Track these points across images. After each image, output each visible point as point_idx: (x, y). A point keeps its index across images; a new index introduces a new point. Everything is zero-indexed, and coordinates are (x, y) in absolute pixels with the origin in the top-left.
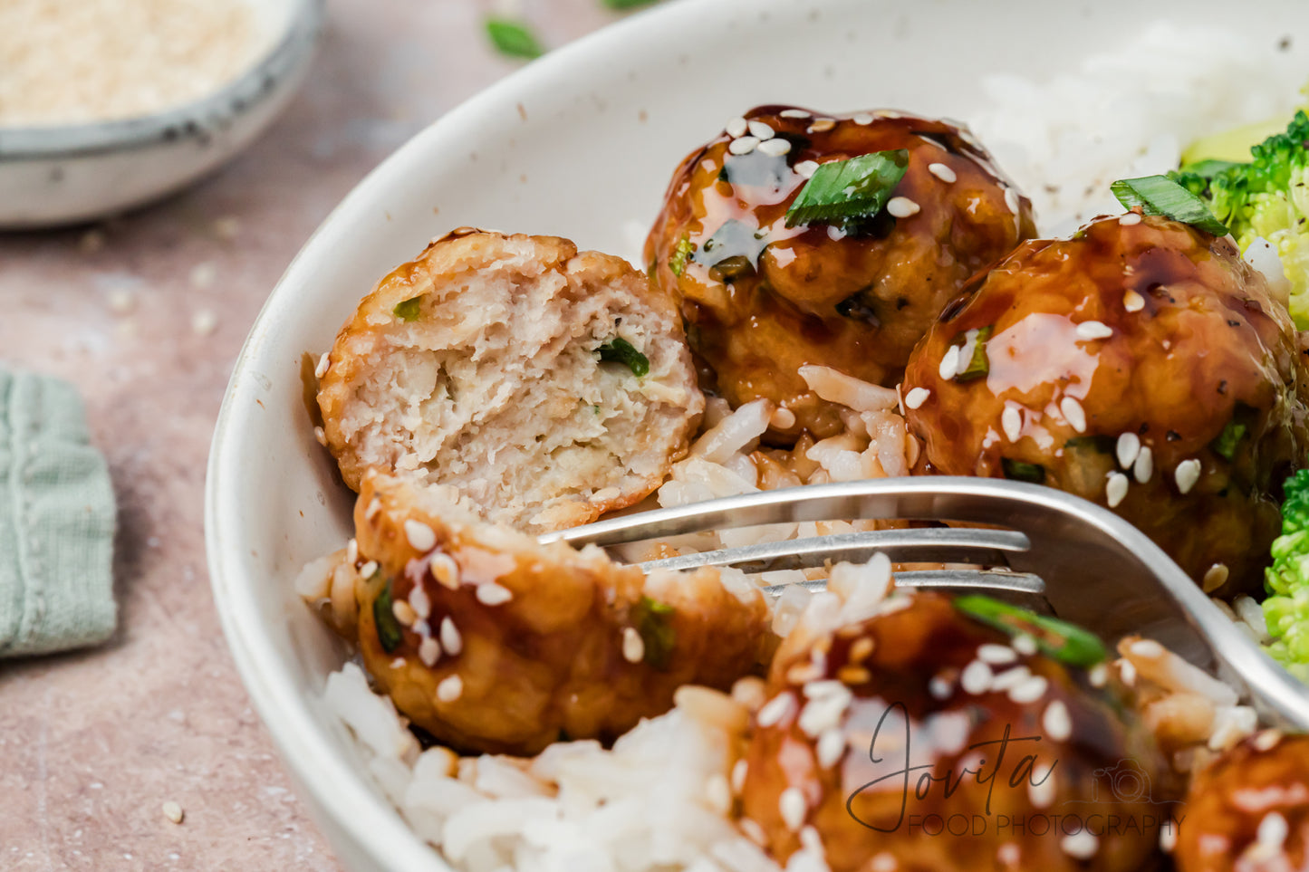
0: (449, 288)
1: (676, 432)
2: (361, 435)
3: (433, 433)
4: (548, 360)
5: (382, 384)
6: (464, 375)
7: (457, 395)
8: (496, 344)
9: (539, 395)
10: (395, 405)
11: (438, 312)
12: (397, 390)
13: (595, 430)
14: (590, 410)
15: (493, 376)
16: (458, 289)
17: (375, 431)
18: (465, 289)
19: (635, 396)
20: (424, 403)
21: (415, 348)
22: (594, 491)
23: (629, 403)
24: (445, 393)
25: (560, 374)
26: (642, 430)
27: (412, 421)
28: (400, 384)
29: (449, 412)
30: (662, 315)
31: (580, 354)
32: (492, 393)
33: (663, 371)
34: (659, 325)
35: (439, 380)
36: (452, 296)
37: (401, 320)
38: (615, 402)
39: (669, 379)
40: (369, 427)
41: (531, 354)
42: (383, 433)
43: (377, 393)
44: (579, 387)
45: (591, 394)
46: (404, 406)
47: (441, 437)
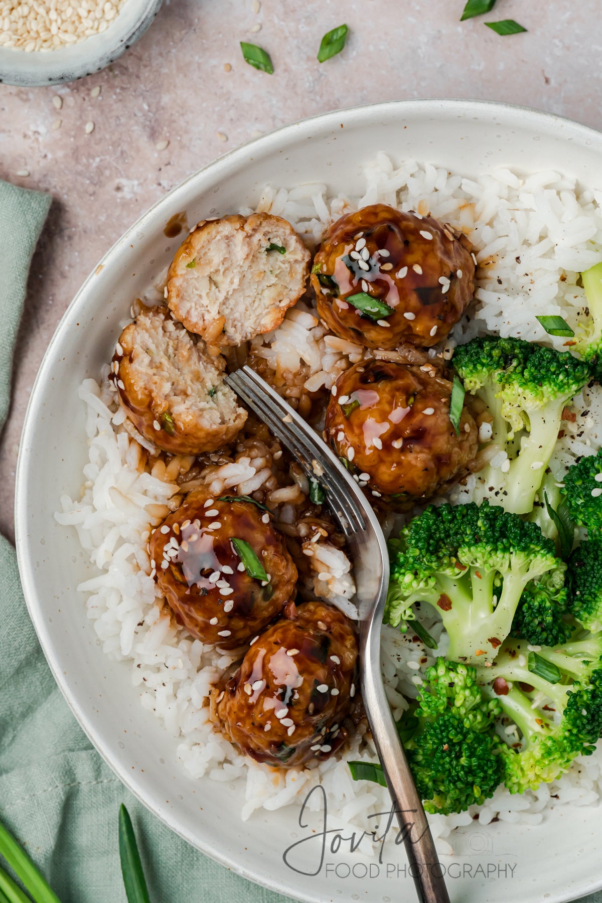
0: (203, 252)
1: (303, 269)
2: (188, 312)
3: (214, 303)
4: (248, 263)
5: (190, 292)
6: (218, 278)
7: (219, 285)
8: (226, 265)
9: (249, 276)
10: (197, 297)
11: (202, 262)
12: (196, 292)
13: (273, 280)
14: (269, 273)
15: (230, 275)
16: (207, 250)
17: (193, 310)
18: (209, 249)
19: (283, 262)
20: (208, 294)
21: (198, 277)
22: (280, 301)
23: (283, 266)
24: (214, 287)
25: (254, 266)
26: (290, 272)
27: (205, 301)
28: (197, 289)
29: (218, 293)
30: (284, 228)
31: (258, 255)
32: (232, 283)
33: (291, 249)
34: (285, 232)
35: (210, 283)
36: (205, 254)
37: (190, 269)
38: (277, 267)
39: (294, 252)
40: (191, 308)
41: (241, 263)
42: (196, 309)
43: (189, 296)
44: (262, 267)
45: (267, 268)
46: (200, 296)
47: (218, 303)
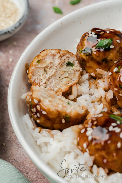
1: (79, 74)
2: (34, 80)
3: (45, 79)
4: (59, 66)
5: (36, 73)
6: (48, 70)
7: (47, 73)
8: (52, 65)
9: (59, 71)
10: (39, 76)
11: (43, 62)
12: (39, 73)
13: (67, 75)
14: (66, 72)
15: (52, 69)
16: (45, 58)
17: (36, 80)
18: (46, 58)
19: (72, 70)
20: (43, 75)
21: (40, 67)
22: (68, 84)
23: (71, 71)
24: (45, 73)
25: (61, 68)
26: (74, 74)
27: (41, 77)
28: (39, 72)
29: (46, 75)
30: (74, 58)
31: (63, 65)
32: (52, 72)
33: (76, 65)
34: (74, 59)
35: (44, 71)
36: (44, 59)
37: (38, 63)
38: (69, 71)
39: (77, 67)
40: (35, 79)
41: (57, 65)
42: (38, 80)
43: (36, 74)
44: (64, 69)
45: (66, 70)
46: (40, 75)
47: (46, 79)
